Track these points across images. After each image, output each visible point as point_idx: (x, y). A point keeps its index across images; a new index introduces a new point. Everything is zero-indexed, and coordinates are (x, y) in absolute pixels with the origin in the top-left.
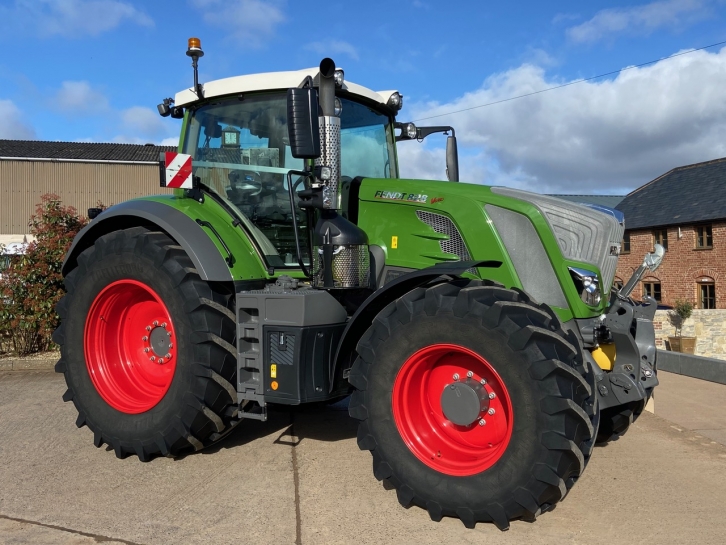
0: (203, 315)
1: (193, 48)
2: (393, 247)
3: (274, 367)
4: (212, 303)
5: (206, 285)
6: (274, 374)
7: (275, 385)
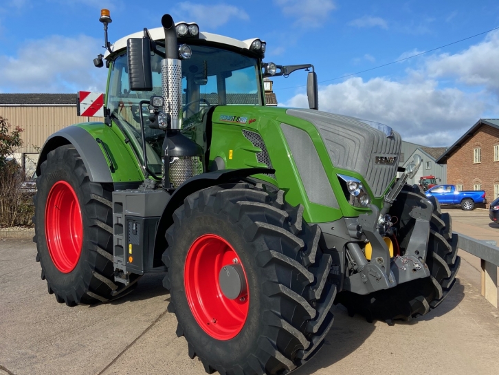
0: (94, 207)
1: (104, 17)
2: (230, 158)
3: (130, 246)
4: (99, 199)
5: (100, 185)
6: (130, 252)
7: (131, 259)
